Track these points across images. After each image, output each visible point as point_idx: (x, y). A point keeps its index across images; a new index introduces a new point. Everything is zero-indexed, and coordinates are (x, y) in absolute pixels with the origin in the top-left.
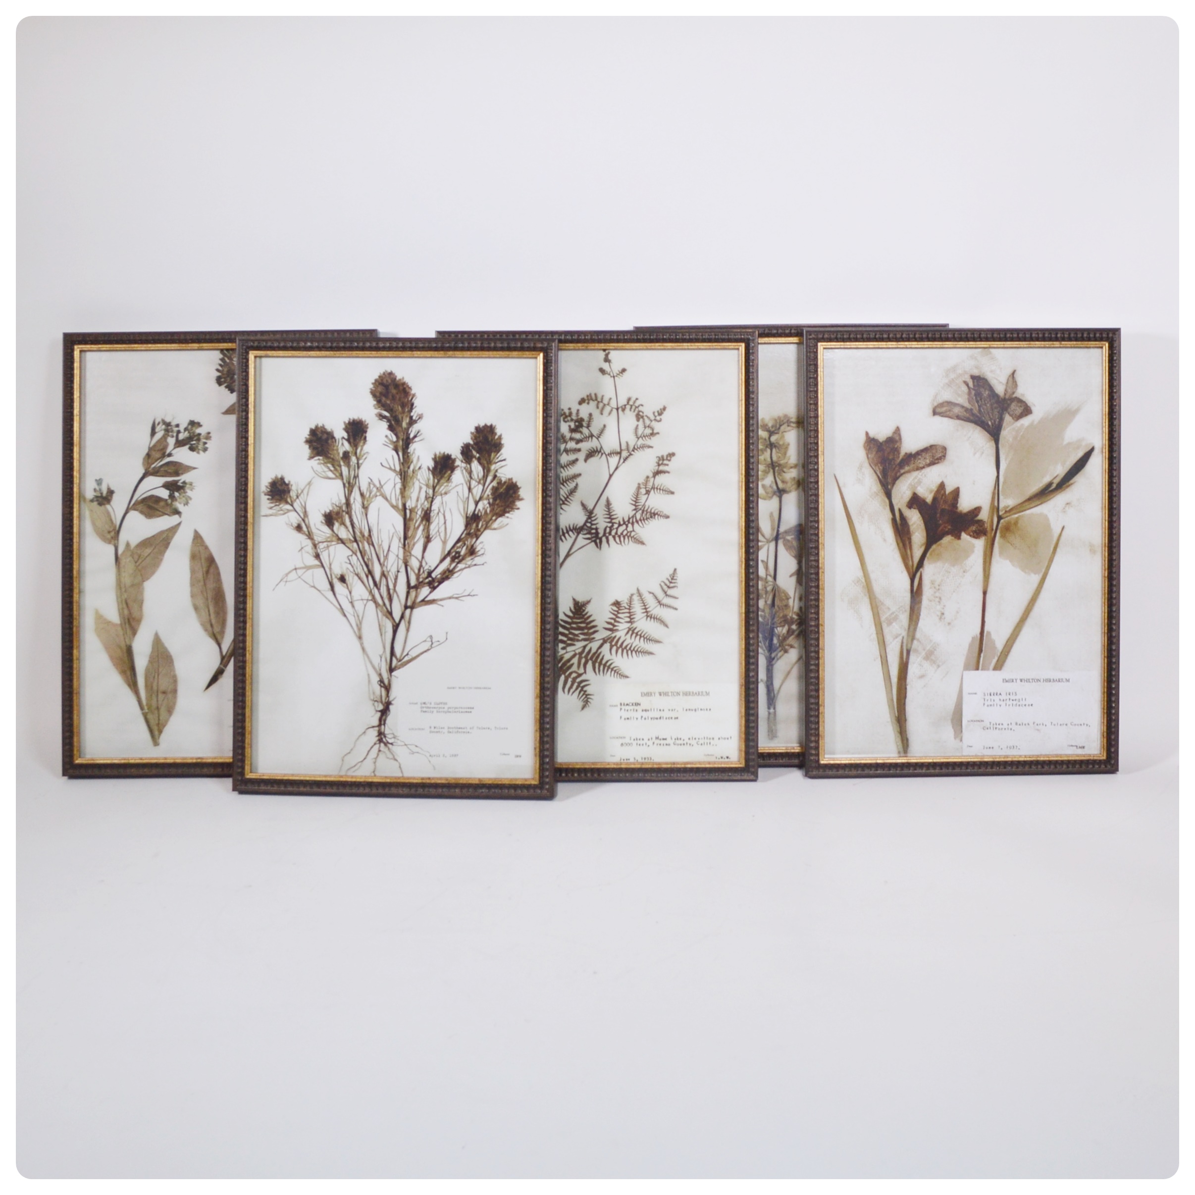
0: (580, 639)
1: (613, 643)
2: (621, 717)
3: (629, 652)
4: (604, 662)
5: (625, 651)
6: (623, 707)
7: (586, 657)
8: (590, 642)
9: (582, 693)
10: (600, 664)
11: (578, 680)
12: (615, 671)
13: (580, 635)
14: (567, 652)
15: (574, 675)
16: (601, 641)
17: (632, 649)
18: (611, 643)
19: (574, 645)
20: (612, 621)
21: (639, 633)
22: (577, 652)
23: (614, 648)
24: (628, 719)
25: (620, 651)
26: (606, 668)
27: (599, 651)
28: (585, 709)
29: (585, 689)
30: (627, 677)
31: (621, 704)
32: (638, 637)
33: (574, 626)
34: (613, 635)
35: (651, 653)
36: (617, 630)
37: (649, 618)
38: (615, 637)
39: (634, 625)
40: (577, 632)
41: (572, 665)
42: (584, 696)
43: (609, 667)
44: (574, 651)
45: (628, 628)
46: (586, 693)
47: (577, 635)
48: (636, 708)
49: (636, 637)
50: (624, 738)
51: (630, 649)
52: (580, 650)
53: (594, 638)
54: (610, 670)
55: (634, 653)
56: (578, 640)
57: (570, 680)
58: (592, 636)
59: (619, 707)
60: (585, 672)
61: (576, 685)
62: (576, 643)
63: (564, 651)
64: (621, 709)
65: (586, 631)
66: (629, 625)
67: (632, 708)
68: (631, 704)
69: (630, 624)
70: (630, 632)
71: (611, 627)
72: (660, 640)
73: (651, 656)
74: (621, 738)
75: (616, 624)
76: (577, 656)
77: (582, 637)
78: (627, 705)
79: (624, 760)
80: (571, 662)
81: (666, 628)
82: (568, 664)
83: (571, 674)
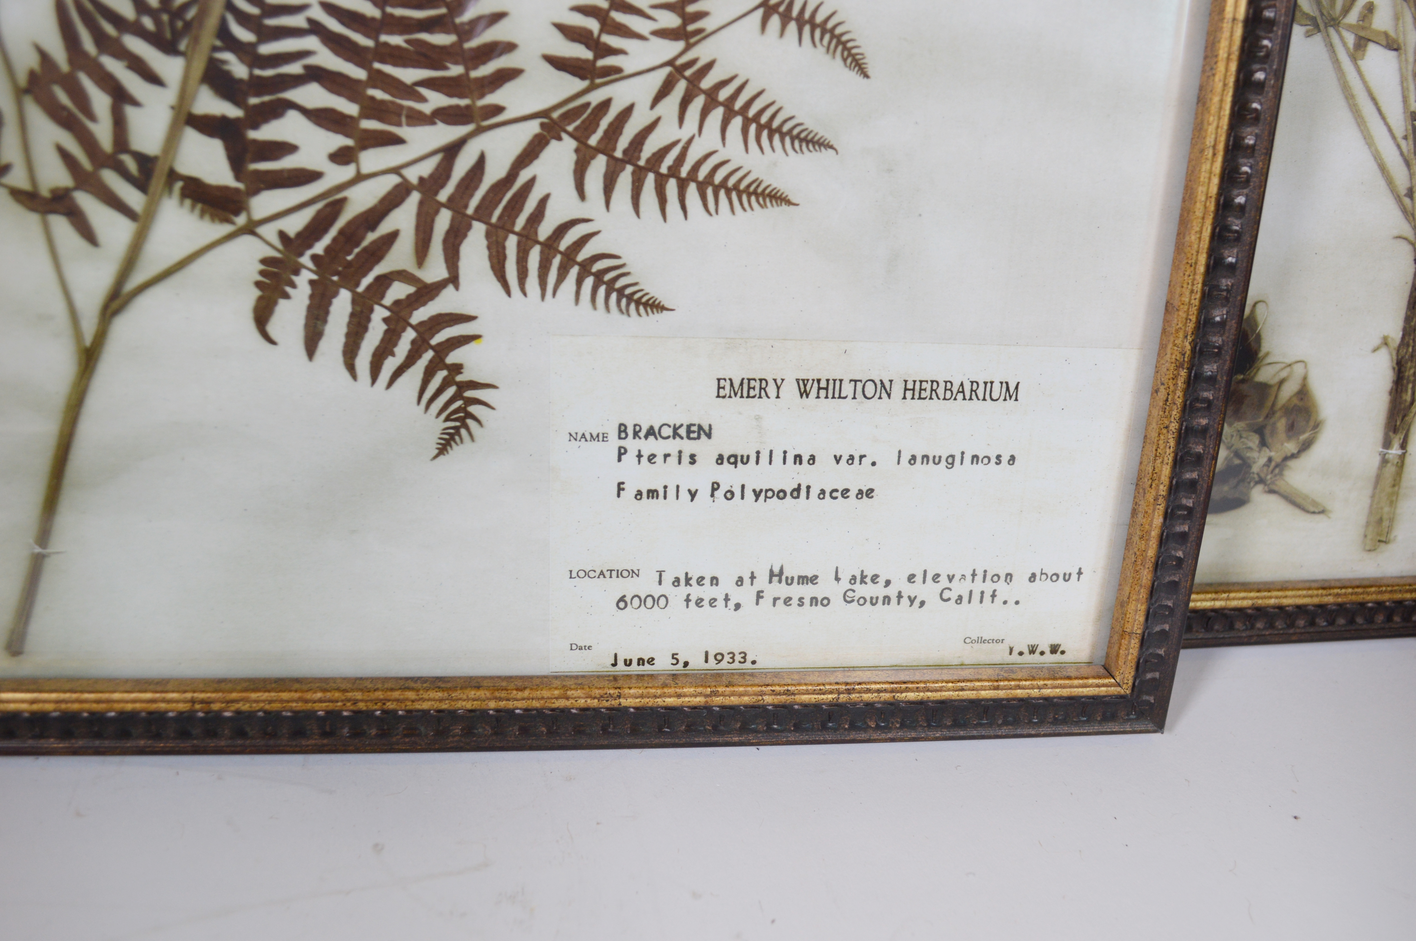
0: (426, 108)
1: (593, 141)
2: (620, 487)
3: (672, 187)
4: (545, 231)
5: (650, 179)
6: (632, 445)
7: (456, 203)
8: (480, 131)
9: (441, 375)
10: (527, 239)
11: (420, 315)
12: (599, 276)
13: (424, 91)
14: (360, 178)
15: (399, 291)
16: (533, 127)
17: (684, 172)
18: (581, 136)
19: (398, 141)
20: (593, 25)
21: (724, 94)
22: (413, 174)
23: (599, 165)
24: (652, 493)
25: (625, 179)
26: (557, 261)
27: (524, 176)
28: (456, 451)
29: (453, 358)
30: (654, 306)
31: (622, 429)
32: (717, 114)
33: (396, 40)
34: (595, 98)
35: (777, 198)
36: (614, 73)
37: (775, 21)
38: (605, 105)
39: (703, 53)
40: (408, 75)
41: (392, 237)
42: (451, 391)
43: (569, 257)
44: (396, 170)
45: (670, 63)
46: (459, 378)
47: (410, 91)
48: (688, 447)
49: (705, 113)
50: (633, 573)
51: (674, 171)
52: (426, 168)
53: (499, 109)
54: (574, 272)
55: (692, 191)
56: (417, 119)
57: (379, 314)
58: (491, 99)
59: (614, 442)
60: (454, 279)
61: (409, 335)
62: (403, 131)
63: (348, 172)
64: (622, 452)
65: (455, 70)
66: (672, 48)
67: (672, 446)
68: (667, 431)
69: (680, 45)
70: (681, 87)
71: (581, 52)
72: (822, 132)
73: (775, 211)
74: (620, 574)
75: (609, 40)
76: (415, 198)
77: (436, 100)
78: (651, 432)
79: (628, 663)
80: (385, 228)
81: (853, 76)
82: (371, 237)
83: (384, 282)
